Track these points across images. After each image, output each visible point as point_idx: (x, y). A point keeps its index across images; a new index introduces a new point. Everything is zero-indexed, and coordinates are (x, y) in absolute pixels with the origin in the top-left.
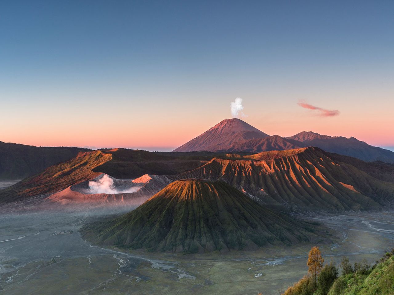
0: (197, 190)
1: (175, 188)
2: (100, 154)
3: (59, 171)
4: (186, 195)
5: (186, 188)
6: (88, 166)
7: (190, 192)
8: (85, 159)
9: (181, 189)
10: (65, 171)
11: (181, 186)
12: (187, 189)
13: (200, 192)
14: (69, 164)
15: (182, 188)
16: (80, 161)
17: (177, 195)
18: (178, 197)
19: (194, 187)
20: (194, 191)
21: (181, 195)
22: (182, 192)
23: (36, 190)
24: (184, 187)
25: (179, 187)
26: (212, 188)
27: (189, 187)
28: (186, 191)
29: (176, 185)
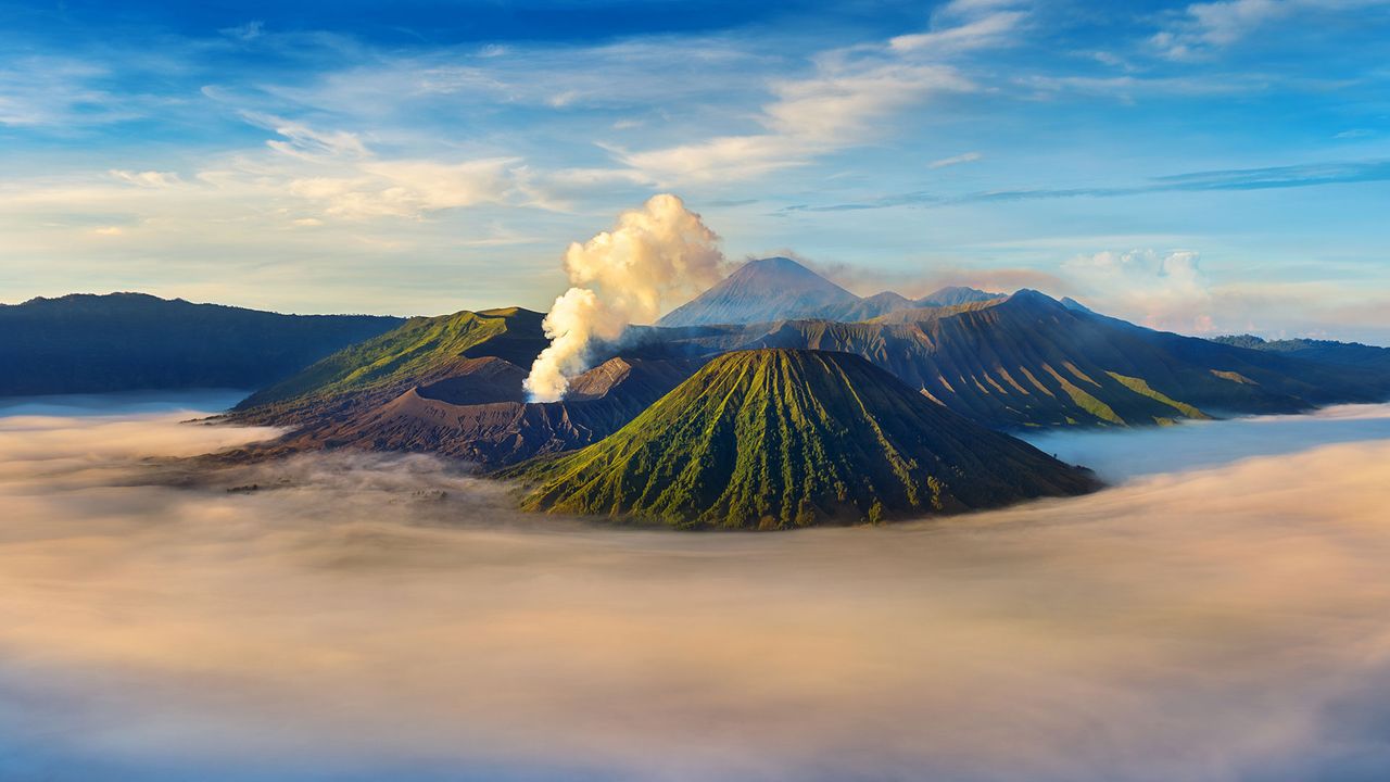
0: (794, 371)
1: (730, 369)
2: (472, 319)
3: (360, 366)
4: (764, 384)
5: (762, 367)
6: (440, 349)
7: (776, 376)
8: (431, 334)
9: (748, 372)
10: (378, 363)
11: (748, 362)
12: (766, 370)
13: (800, 376)
14: (388, 347)
15: (751, 367)
16: (416, 339)
17: (740, 386)
18: (744, 389)
19: (784, 364)
20: (786, 374)
21: (750, 384)
22: (752, 377)
23: (308, 407)
24: (755, 366)
25: (741, 366)
26: (831, 367)
27: (770, 365)
28: (763, 374)
29: (732, 360)
